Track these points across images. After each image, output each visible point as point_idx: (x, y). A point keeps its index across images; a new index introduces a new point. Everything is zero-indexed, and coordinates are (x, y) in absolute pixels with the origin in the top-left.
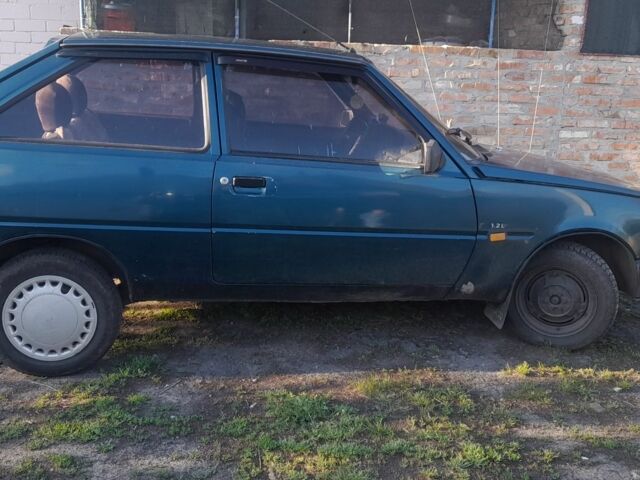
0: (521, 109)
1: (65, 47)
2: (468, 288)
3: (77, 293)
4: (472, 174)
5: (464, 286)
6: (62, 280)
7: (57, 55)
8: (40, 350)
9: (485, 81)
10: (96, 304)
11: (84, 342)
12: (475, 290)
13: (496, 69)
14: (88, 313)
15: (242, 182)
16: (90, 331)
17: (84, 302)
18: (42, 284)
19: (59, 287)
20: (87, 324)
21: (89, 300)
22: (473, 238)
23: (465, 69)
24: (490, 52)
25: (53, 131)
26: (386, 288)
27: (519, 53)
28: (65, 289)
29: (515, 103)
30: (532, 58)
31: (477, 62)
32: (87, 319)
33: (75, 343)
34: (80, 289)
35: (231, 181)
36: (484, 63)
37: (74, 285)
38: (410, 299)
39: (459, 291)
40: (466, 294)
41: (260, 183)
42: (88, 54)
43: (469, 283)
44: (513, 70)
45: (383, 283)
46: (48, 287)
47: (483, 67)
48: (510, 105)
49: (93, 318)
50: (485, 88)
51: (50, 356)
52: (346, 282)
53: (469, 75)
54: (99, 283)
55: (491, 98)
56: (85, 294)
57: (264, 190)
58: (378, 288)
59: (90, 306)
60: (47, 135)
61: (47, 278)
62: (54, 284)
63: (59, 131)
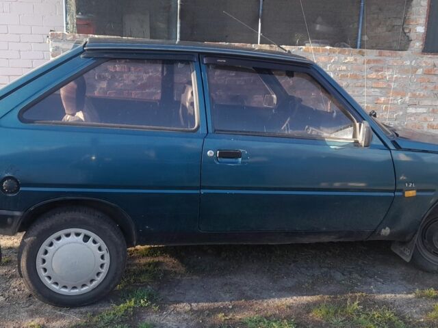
0: (381, 92)
1: (88, 50)
2: (386, 231)
3: (95, 242)
4: (392, 147)
5: (383, 230)
6: (84, 232)
7: (82, 56)
8: (65, 287)
9: (355, 72)
10: (109, 250)
11: (99, 279)
12: (391, 233)
13: (364, 64)
14: (102, 257)
15: (224, 154)
16: (104, 271)
17: (100, 249)
18: (68, 235)
19: (81, 237)
20: (102, 266)
21: (104, 247)
22: (392, 194)
23: (341, 64)
24: (360, 52)
25: (73, 115)
26: (326, 233)
27: (379, 52)
28: (86, 238)
29: (376, 88)
30: (389, 56)
31: (350, 59)
32: (102, 261)
33: (92, 281)
34: (98, 238)
35: (216, 154)
36: (356, 60)
37: (93, 236)
38: (342, 240)
39: (379, 234)
40: (384, 236)
41: (238, 155)
42: (106, 55)
43: (387, 228)
44: (375, 64)
45: (324, 229)
46: (73, 238)
47: (354, 62)
48: (373, 90)
49: (107, 261)
50: (355, 77)
51: (72, 291)
52: (297, 229)
53: (344, 68)
54: (113, 235)
55: (359, 84)
56: (101, 242)
57: (240, 159)
58: (320, 233)
59: (104, 252)
60: (68, 118)
61: (72, 230)
62: (78, 235)
63: (80, 115)
